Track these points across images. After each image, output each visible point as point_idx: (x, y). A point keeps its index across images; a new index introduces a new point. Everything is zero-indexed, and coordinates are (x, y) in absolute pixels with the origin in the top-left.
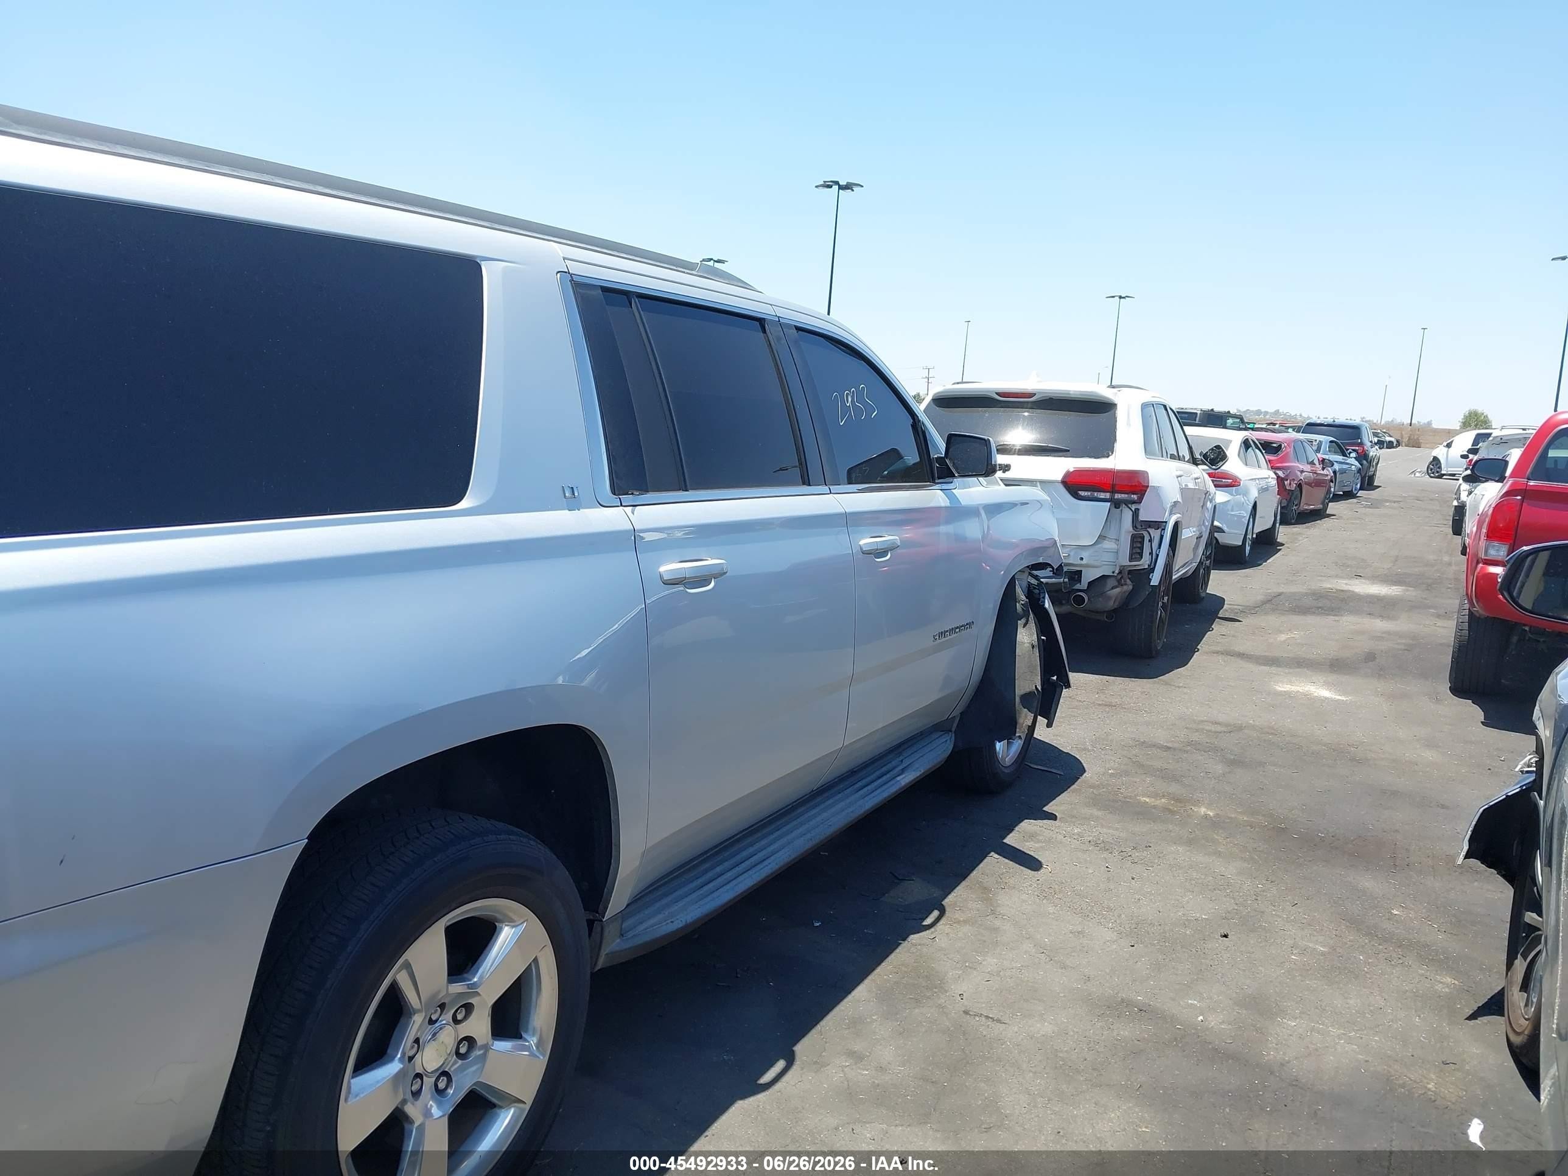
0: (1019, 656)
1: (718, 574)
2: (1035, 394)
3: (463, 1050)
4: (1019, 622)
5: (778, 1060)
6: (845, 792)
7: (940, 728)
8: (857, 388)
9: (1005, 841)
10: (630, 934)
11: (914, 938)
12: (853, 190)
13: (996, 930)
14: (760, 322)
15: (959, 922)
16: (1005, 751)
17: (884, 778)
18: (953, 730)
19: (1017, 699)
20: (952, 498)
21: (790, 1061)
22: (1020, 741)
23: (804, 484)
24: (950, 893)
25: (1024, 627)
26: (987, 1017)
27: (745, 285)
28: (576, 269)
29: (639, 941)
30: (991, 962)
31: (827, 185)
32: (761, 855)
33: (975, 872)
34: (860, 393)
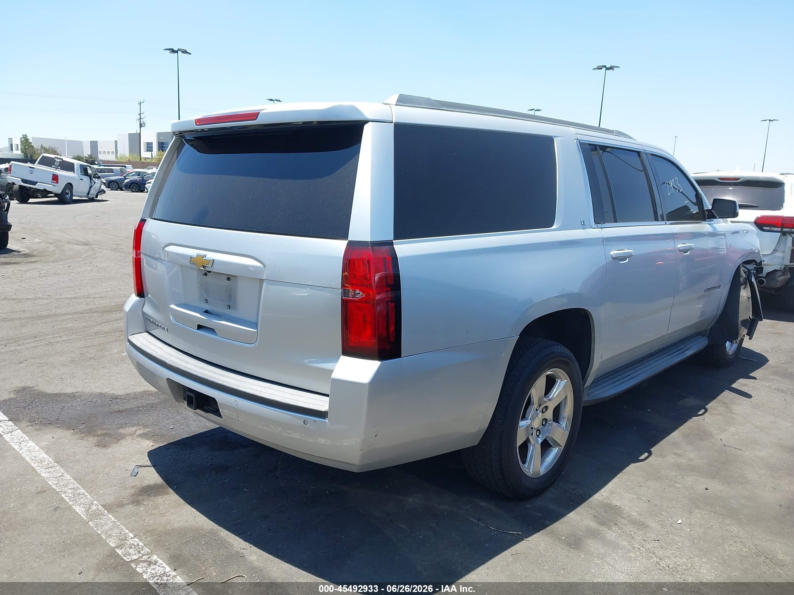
0: (741, 302)
1: (629, 256)
2: (740, 179)
3: (544, 423)
4: (741, 287)
5: (645, 453)
6: (663, 356)
7: (700, 334)
8: (674, 179)
9: (732, 386)
10: (591, 395)
11: (695, 418)
12: (614, 70)
13: (733, 418)
14: (639, 153)
15: (715, 414)
16: (730, 347)
17: (679, 352)
18: (707, 335)
19: (739, 323)
20: (714, 228)
21: (650, 454)
22: (736, 344)
23: (656, 220)
24: (708, 404)
25: (744, 289)
26: (735, 448)
27: (631, 138)
28: (580, 137)
29: (594, 398)
30: (733, 429)
31: (600, 68)
32: (634, 375)
33: (719, 397)
34: (675, 181)
